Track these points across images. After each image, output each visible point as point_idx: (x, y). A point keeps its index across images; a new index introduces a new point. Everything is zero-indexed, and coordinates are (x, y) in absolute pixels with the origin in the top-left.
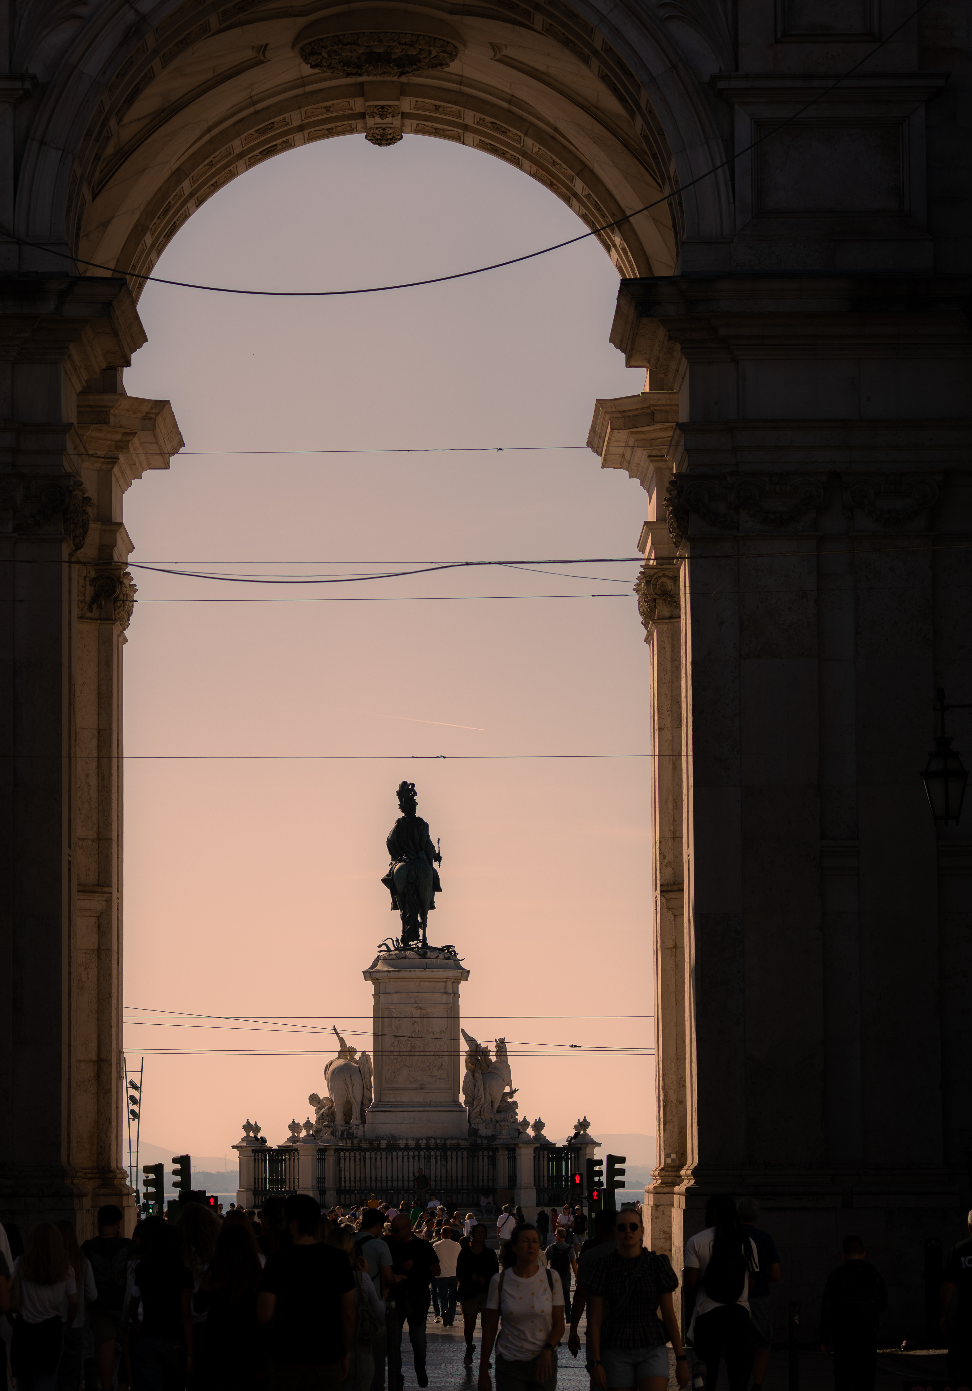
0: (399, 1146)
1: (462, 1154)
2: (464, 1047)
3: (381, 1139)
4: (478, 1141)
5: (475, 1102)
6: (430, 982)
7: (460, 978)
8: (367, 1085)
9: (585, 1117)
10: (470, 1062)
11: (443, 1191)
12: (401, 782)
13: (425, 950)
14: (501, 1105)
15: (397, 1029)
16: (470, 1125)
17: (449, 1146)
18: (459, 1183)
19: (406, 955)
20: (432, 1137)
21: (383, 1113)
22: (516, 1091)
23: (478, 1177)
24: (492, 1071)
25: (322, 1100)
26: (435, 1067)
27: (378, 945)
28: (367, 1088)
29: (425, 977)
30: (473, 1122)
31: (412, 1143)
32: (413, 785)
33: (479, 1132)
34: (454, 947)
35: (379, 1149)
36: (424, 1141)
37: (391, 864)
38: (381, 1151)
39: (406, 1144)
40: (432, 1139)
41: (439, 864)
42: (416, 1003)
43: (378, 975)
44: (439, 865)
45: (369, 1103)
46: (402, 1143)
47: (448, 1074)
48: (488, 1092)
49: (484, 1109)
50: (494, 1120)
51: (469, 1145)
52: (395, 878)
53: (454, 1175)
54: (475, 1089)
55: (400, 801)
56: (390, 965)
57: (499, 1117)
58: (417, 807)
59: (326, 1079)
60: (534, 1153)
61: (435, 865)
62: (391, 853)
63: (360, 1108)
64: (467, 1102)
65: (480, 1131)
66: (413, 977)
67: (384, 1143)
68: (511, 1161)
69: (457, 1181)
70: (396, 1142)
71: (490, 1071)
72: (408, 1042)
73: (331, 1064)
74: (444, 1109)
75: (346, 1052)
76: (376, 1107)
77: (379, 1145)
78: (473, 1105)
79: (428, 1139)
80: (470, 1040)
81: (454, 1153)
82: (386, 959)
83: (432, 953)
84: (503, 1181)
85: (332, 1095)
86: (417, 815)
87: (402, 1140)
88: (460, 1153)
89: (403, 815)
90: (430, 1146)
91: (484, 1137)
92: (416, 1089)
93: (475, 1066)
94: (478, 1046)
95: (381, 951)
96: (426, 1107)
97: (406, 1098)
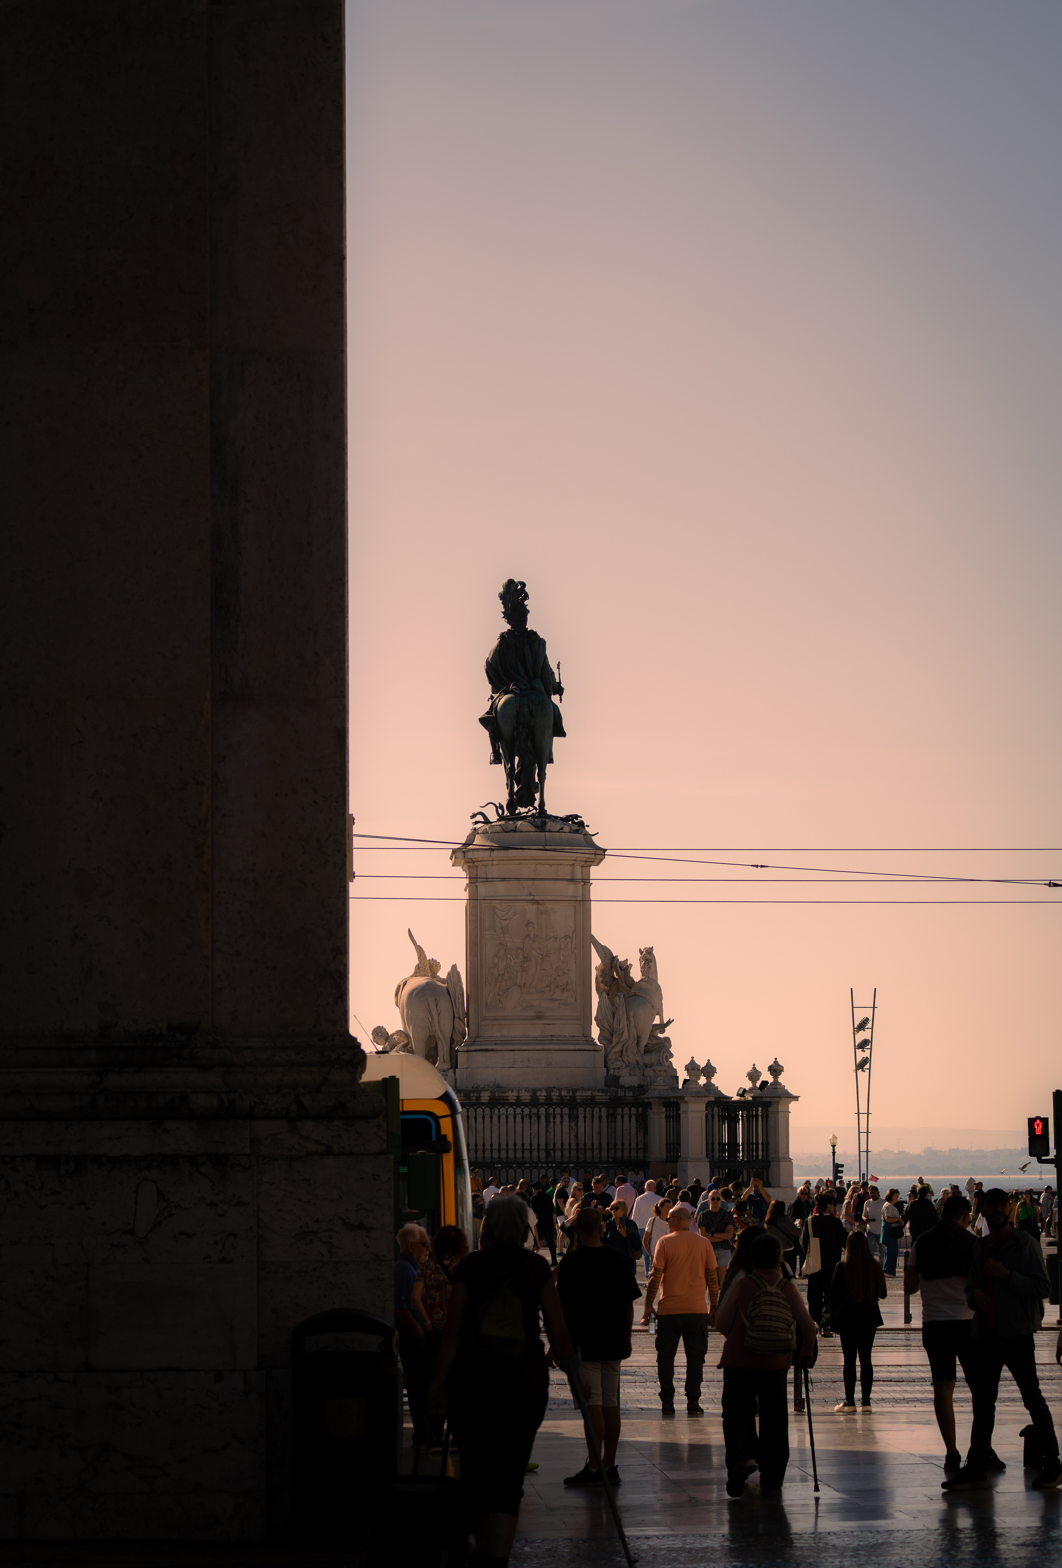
0: (507, 1099)
1: (600, 1111)
2: (596, 961)
3: (481, 1091)
4: (619, 1093)
5: (614, 1037)
6: (551, 865)
7: (592, 860)
8: (458, 1014)
9: (776, 1059)
10: (602, 982)
11: (573, 1165)
12: (505, 581)
13: (543, 819)
14: (649, 1042)
15: (503, 933)
16: (608, 1071)
17: (578, 1101)
18: (596, 1152)
19: (516, 827)
20: (554, 1087)
21: (483, 1052)
22: (669, 1022)
23: (623, 1144)
24: (636, 994)
25: (393, 1035)
26: (557, 987)
27: (471, 815)
28: (459, 1018)
29: (544, 858)
30: (611, 1067)
31: (526, 1096)
32: (523, 585)
33: (620, 1081)
34: (581, 817)
35: (478, 1104)
36: (544, 1093)
37: (492, 697)
38: (483, 1107)
39: (518, 1098)
40: (555, 1090)
41: (561, 698)
42: (531, 895)
43: (476, 855)
44: (561, 700)
45: (462, 1039)
46: (512, 1096)
47: (576, 997)
48: (632, 1024)
49: (626, 1048)
50: (641, 1063)
51: (609, 1099)
52: (499, 715)
53: (589, 1142)
54: (614, 1019)
55: (505, 607)
56: (492, 841)
57: (648, 1059)
58: (529, 616)
59: (397, 1004)
60: (706, 1110)
61: (555, 698)
62: (491, 682)
63: (449, 1045)
64: (602, 1038)
65: (621, 1078)
66: (528, 858)
67: (485, 1096)
68: (670, 1121)
69: (592, 1150)
70: (503, 1095)
71: (634, 994)
72: (519, 951)
73: (405, 984)
74: (572, 1047)
75: (426, 966)
76: (472, 1045)
77: (478, 1098)
78: (611, 1042)
79: (549, 1090)
80: (604, 952)
81: (588, 1110)
82: (487, 833)
83: (553, 824)
84: (658, 1149)
85: (409, 1027)
86: (530, 626)
87: (512, 1091)
88: (596, 1110)
89: (509, 627)
90: (552, 1100)
91: (628, 1087)
92: (531, 1018)
93: (610, 987)
94: (614, 959)
95: (476, 823)
96: (546, 1044)
97: (516, 1031)
